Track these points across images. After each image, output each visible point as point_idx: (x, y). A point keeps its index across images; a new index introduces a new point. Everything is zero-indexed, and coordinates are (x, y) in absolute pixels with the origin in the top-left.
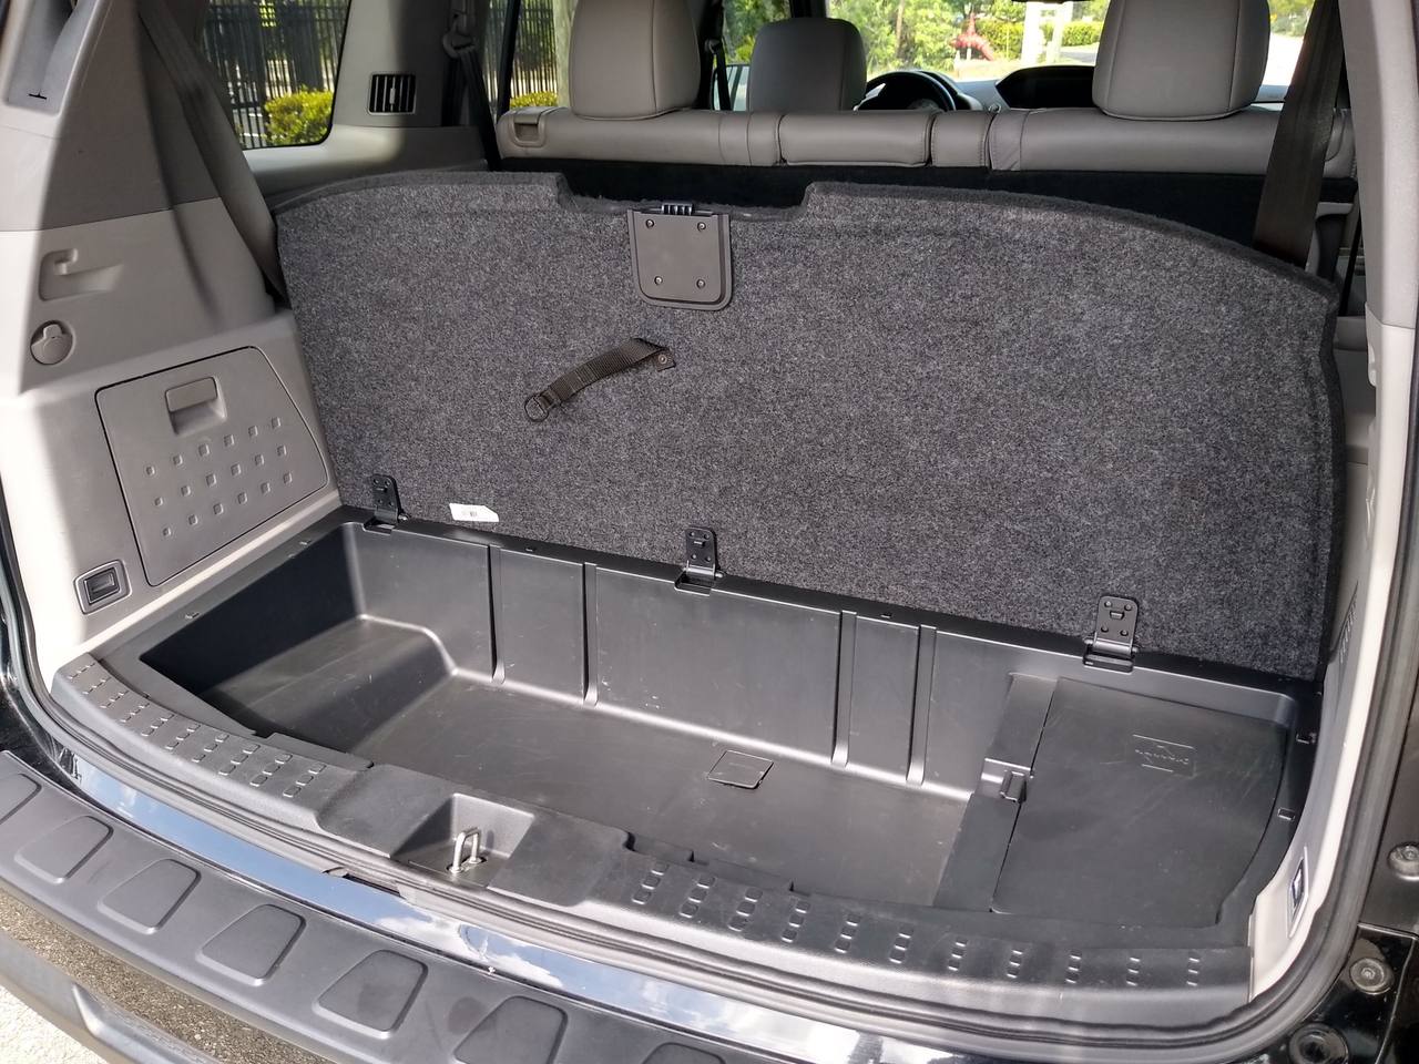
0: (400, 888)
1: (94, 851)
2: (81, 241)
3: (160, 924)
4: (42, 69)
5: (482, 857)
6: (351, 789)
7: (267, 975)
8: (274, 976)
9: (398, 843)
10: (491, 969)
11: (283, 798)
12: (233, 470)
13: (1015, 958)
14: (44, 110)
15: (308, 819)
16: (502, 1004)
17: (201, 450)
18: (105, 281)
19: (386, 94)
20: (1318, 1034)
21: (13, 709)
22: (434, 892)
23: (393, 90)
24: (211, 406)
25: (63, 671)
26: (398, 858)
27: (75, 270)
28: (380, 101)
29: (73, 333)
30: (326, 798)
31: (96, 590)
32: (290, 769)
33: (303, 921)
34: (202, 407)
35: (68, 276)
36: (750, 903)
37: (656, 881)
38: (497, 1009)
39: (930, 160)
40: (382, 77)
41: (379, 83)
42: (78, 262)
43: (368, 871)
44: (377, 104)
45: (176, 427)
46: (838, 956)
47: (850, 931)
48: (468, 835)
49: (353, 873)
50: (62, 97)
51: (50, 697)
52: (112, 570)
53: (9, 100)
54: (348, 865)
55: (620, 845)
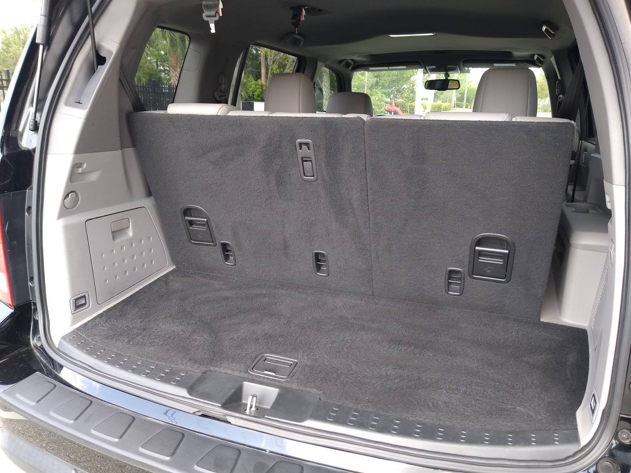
0: (229, 419)
1: (85, 410)
2: (88, 160)
3: (121, 437)
4: (81, 93)
5: (257, 408)
6: (201, 380)
7: (172, 455)
8: (174, 456)
9: (224, 400)
10: (268, 451)
11: (172, 384)
12: (133, 257)
13: (487, 436)
14: (81, 108)
15: (183, 392)
17: (122, 248)
18: (94, 177)
20: (608, 461)
21: (38, 356)
22: (242, 418)
24: (126, 230)
25: (64, 338)
26: (225, 406)
27: (84, 171)
29: (80, 197)
30: (190, 384)
31: (79, 304)
32: (173, 373)
33: (183, 435)
34: (124, 230)
35: (82, 173)
36: (376, 419)
37: (336, 412)
38: (274, 465)
42: (86, 168)
43: (213, 412)
45: (114, 238)
46: (416, 437)
47: (419, 428)
48: (253, 396)
49: (205, 413)
50: (89, 103)
51: (58, 349)
52: (84, 296)
53: (66, 104)
54: (203, 410)
55: (318, 399)
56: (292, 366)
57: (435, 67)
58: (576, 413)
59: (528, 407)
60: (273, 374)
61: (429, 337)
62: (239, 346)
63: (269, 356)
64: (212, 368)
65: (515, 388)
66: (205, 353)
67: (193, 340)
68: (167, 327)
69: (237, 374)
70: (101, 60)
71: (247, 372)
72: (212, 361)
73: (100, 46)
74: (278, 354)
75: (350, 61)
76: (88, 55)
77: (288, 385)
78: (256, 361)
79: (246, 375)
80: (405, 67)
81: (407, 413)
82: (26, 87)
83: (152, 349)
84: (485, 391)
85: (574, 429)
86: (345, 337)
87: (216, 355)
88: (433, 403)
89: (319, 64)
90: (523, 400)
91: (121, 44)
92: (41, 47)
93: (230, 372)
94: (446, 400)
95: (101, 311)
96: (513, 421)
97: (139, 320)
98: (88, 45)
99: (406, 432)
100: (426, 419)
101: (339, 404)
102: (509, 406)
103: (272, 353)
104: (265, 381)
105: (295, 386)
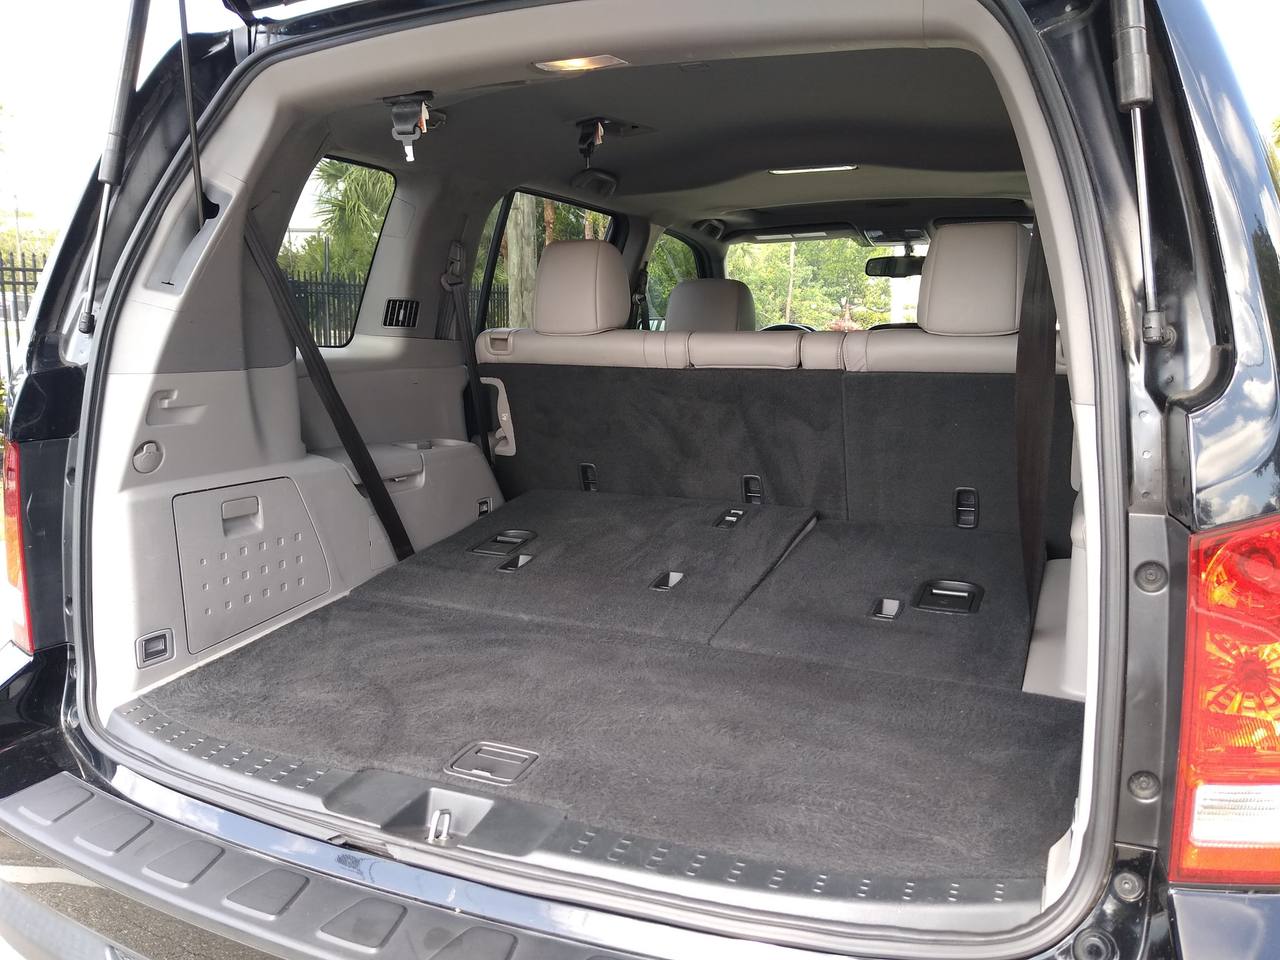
0: (390, 848)
1: (139, 834)
2: (182, 385)
3: (193, 881)
4: (173, 266)
5: (451, 836)
6: (351, 784)
7: (280, 913)
8: (285, 914)
9: (387, 818)
10: (458, 910)
11: (297, 789)
12: (262, 569)
13: (866, 885)
14: (171, 292)
15: (316, 803)
16: (467, 931)
17: (242, 549)
18: (192, 416)
19: (397, 314)
20: (1095, 936)
21: (70, 745)
23: (402, 312)
24: (252, 519)
25: (118, 711)
26: (389, 827)
27: (173, 406)
28: (392, 319)
29: (164, 451)
30: (331, 789)
31: (152, 649)
32: (303, 770)
33: (308, 880)
34: (245, 518)
35: (169, 409)
36: (662, 852)
37: (590, 839)
38: (464, 934)
39: (800, 365)
40: (395, 302)
41: (392, 306)
42: (177, 400)
44: (390, 320)
45: (226, 532)
46: (730, 884)
47: (739, 869)
48: (443, 812)
49: (350, 841)
50: (185, 283)
51: (106, 731)
52: (163, 636)
53: (146, 286)
54: (346, 835)
55: (562, 819)
56: (526, 763)
57: (881, 233)
58: (1048, 852)
59: (958, 837)
60: (488, 775)
61: (797, 715)
62: (435, 728)
63: (487, 745)
64: (376, 764)
65: (941, 803)
66: (370, 738)
67: (352, 717)
68: (308, 694)
69: (421, 774)
70: (211, 210)
71: (440, 770)
72: (377, 751)
73: (210, 186)
74: (505, 741)
75: (716, 223)
76: (188, 201)
77: (512, 794)
78: (460, 754)
79: (437, 777)
80: (824, 234)
81: (724, 842)
82: (77, 256)
83: (273, 730)
84: (881, 808)
85: (1039, 876)
86: (638, 714)
87: (389, 742)
88: (776, 828)
89: (654, 228)
90: (950, 826)
91: (247, 182)
92: (107, 187)
93: (408, 771)
94: (803, 824)
95: (194, 667)
96: (924, 860)
97: (260, 683)
98: (189, 184)
99: (714, 872)
100: (758, 852)
101: (600, 826)
102: (920, 835)
103: (495, 739)
104: (471, 787)
105: (524, 796)
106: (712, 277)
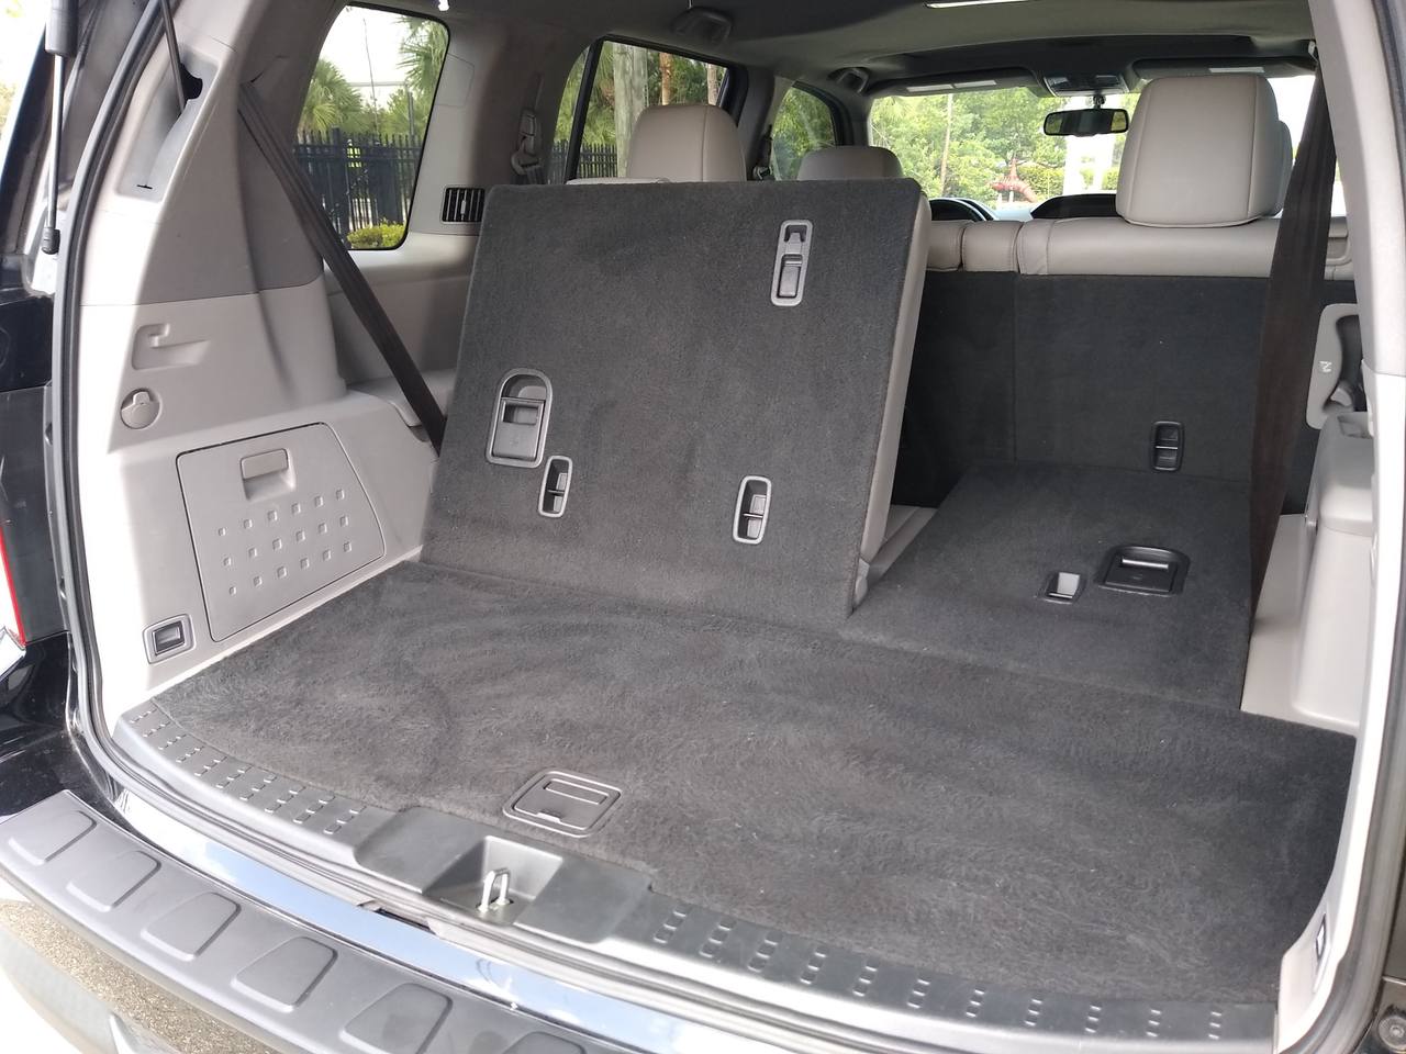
0: (431, 923)
1: (142, 882)
2: (174, 317)
3: (199, 952)
4: (150, 165)
5: (511, 900)
6: (389, 828)
7: (298, 1002)
8: (304, 1003)
9: (430, 879)
10: (514, 1006)
11: (324, 835)
12: (298, 536)
13: (1034, 1007)
14: (149, 198)
15: (345, 854)
16: (522, 1039)
17: (270, 515)
18: (192, 355)
19: (462, 206)
21: (76, 753)
22: (462, 926)
23: (464, 203)
24: (281, 476)
25: (126, 717)
26: (430, 894)
27: (164, 344)
28: (452, 212)
29: (161, 401)
30: (364, 836)
31: (164, 640)
32: (333, 809)
33: (335, 955)
34: (273, 475)
35: (160, 348)
36: (770, 946)
37: (677, 922)
38: (519, 1042)
39: (961, 264)
40: (455, 190)
41: (452, 195)
42: (170, 334)
43: (400, 905)
44: (449, 214)
45: (248, 494)
46: (857, 999)
47: (869, 976)
48: (499, 873)
49: (385, 908)
50: (165, 188)
51: (113, 742)
52: (178, 624)
53: (119, 191)
54: (382, 901)
55: (645, 888)
56: (606, 804)
57: (1064, 80)
58: (1281, 958)
59: (1159, 936)
60: (557, 820)
61: (947, 742)
62: (497, 750)
63: (559, 775)
64: (422, 801)
65: (1137, 882)
66: (418, 763)
67: (399, 731)
68: (350, 697)
69: (475, 816)
70: (192, 87)
71: (498, 813)
72: (426, 783)
73: (189, 55)
74: (580, 771)
75: (858, 72)
76: (164, 75)
77: (586, 850)
78: (524, 788)
79: (494, 821)
80: (992, 82)
81: (850, 932)
82: (33, 153)
83: (302, 748)
84: (1056, 888)
85: (1269, 1001)
86: (746, 736)
87: (439, 771)
88: (918, 913)
89: (779, 81)
90: (1149, 917)
91: (235, 48)
92: (58, 61)
93: (460, 811)
94: (954, 908)
95: (218, 658)
96: (1112, 970)
97: (293, 681)
98: (162, 55)
99: (834, 983)
100: (894, 951)
101: (692, 902)
102: (1108, 932)
103: (569, 768)
104: (537, 836)
105: (600, 852)
106: (852, 143)
